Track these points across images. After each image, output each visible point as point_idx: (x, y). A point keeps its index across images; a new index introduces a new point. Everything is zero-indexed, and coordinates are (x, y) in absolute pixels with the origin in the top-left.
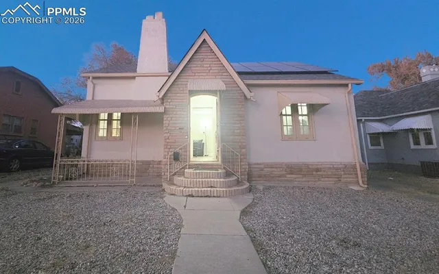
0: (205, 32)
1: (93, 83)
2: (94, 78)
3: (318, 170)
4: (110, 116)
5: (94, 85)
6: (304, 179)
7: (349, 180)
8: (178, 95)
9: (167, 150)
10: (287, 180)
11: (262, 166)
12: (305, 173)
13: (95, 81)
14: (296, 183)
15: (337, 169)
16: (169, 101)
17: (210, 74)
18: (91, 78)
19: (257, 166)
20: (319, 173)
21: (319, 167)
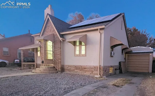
3: (85, 68)
6: (80, 72)
7: (95, 73)
10: (75, 72)
11: (68, 66)
12: (81, 69)
14: (78, 73)
15: (91, 68)
17: (51, 32)
19: (66, 66)
20: (85, 70)
21: (85, 67)
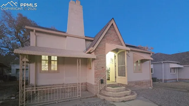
0: (113, 20)
1: (35, 34)
2: (37, 31)
4: (50, 57)
5: (36, 36)
8: (101, 50)
9: (97, 78)
13: (37, 34)
16: (97, 52)
18: (34, 31)
